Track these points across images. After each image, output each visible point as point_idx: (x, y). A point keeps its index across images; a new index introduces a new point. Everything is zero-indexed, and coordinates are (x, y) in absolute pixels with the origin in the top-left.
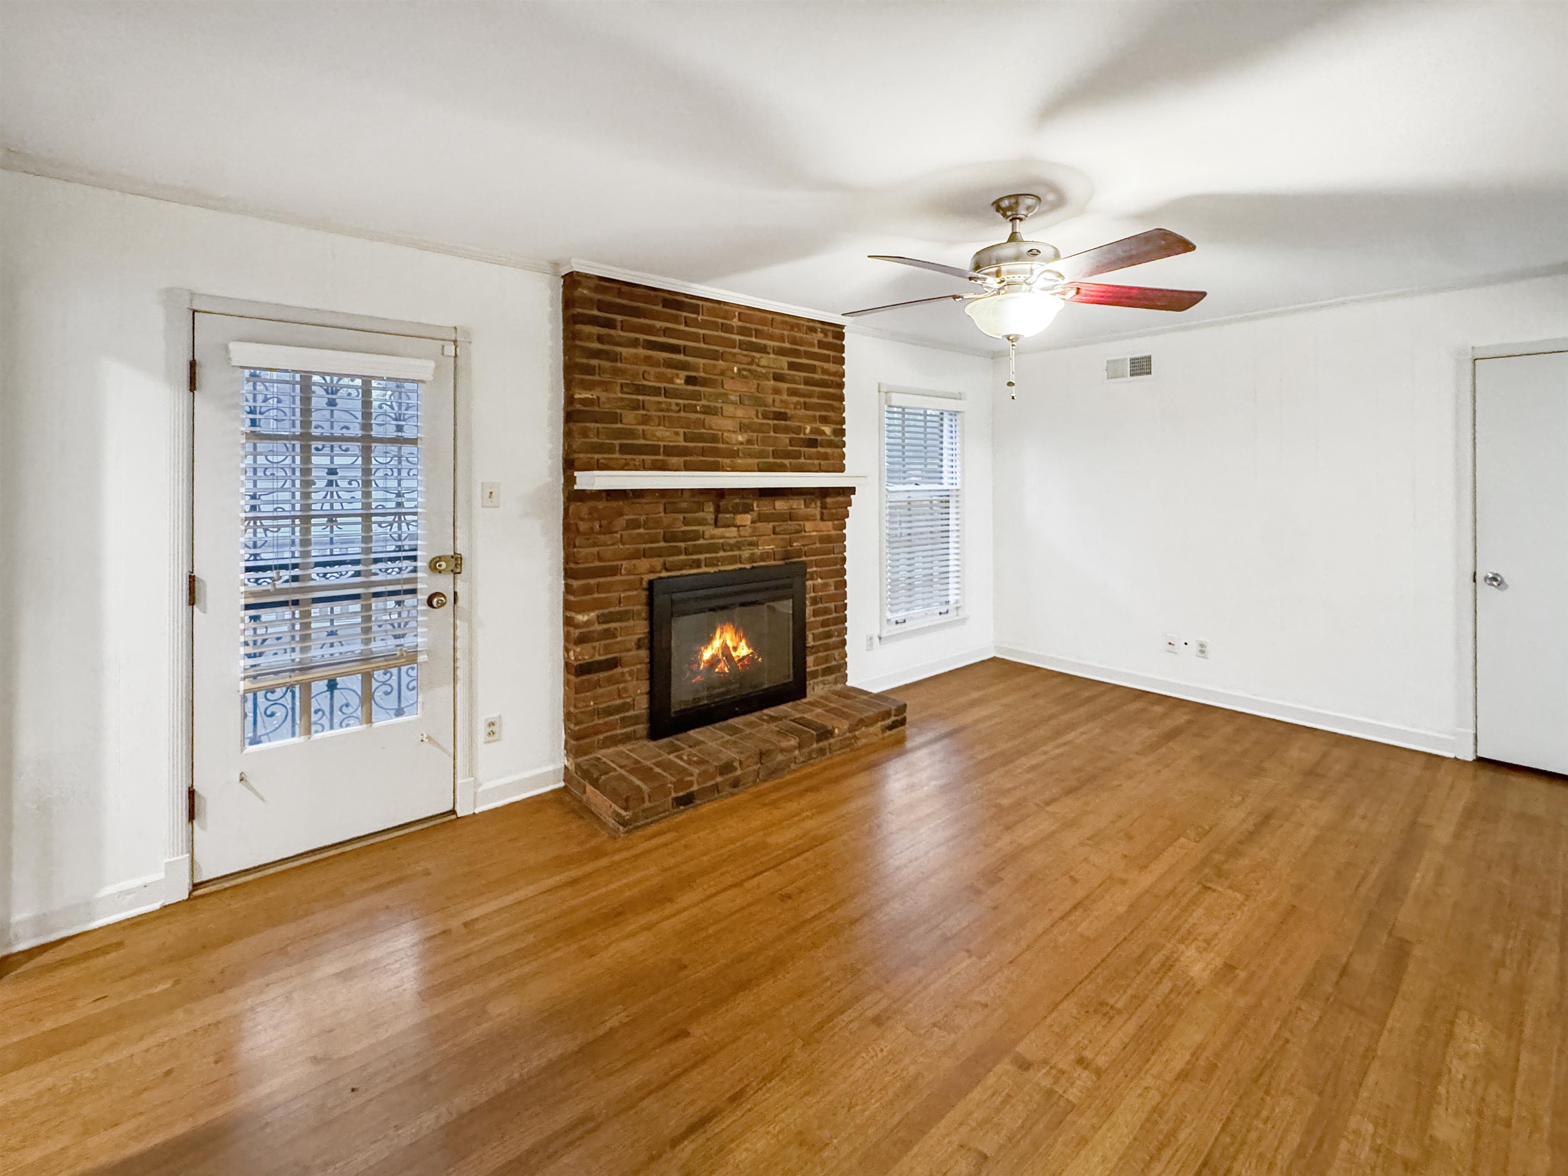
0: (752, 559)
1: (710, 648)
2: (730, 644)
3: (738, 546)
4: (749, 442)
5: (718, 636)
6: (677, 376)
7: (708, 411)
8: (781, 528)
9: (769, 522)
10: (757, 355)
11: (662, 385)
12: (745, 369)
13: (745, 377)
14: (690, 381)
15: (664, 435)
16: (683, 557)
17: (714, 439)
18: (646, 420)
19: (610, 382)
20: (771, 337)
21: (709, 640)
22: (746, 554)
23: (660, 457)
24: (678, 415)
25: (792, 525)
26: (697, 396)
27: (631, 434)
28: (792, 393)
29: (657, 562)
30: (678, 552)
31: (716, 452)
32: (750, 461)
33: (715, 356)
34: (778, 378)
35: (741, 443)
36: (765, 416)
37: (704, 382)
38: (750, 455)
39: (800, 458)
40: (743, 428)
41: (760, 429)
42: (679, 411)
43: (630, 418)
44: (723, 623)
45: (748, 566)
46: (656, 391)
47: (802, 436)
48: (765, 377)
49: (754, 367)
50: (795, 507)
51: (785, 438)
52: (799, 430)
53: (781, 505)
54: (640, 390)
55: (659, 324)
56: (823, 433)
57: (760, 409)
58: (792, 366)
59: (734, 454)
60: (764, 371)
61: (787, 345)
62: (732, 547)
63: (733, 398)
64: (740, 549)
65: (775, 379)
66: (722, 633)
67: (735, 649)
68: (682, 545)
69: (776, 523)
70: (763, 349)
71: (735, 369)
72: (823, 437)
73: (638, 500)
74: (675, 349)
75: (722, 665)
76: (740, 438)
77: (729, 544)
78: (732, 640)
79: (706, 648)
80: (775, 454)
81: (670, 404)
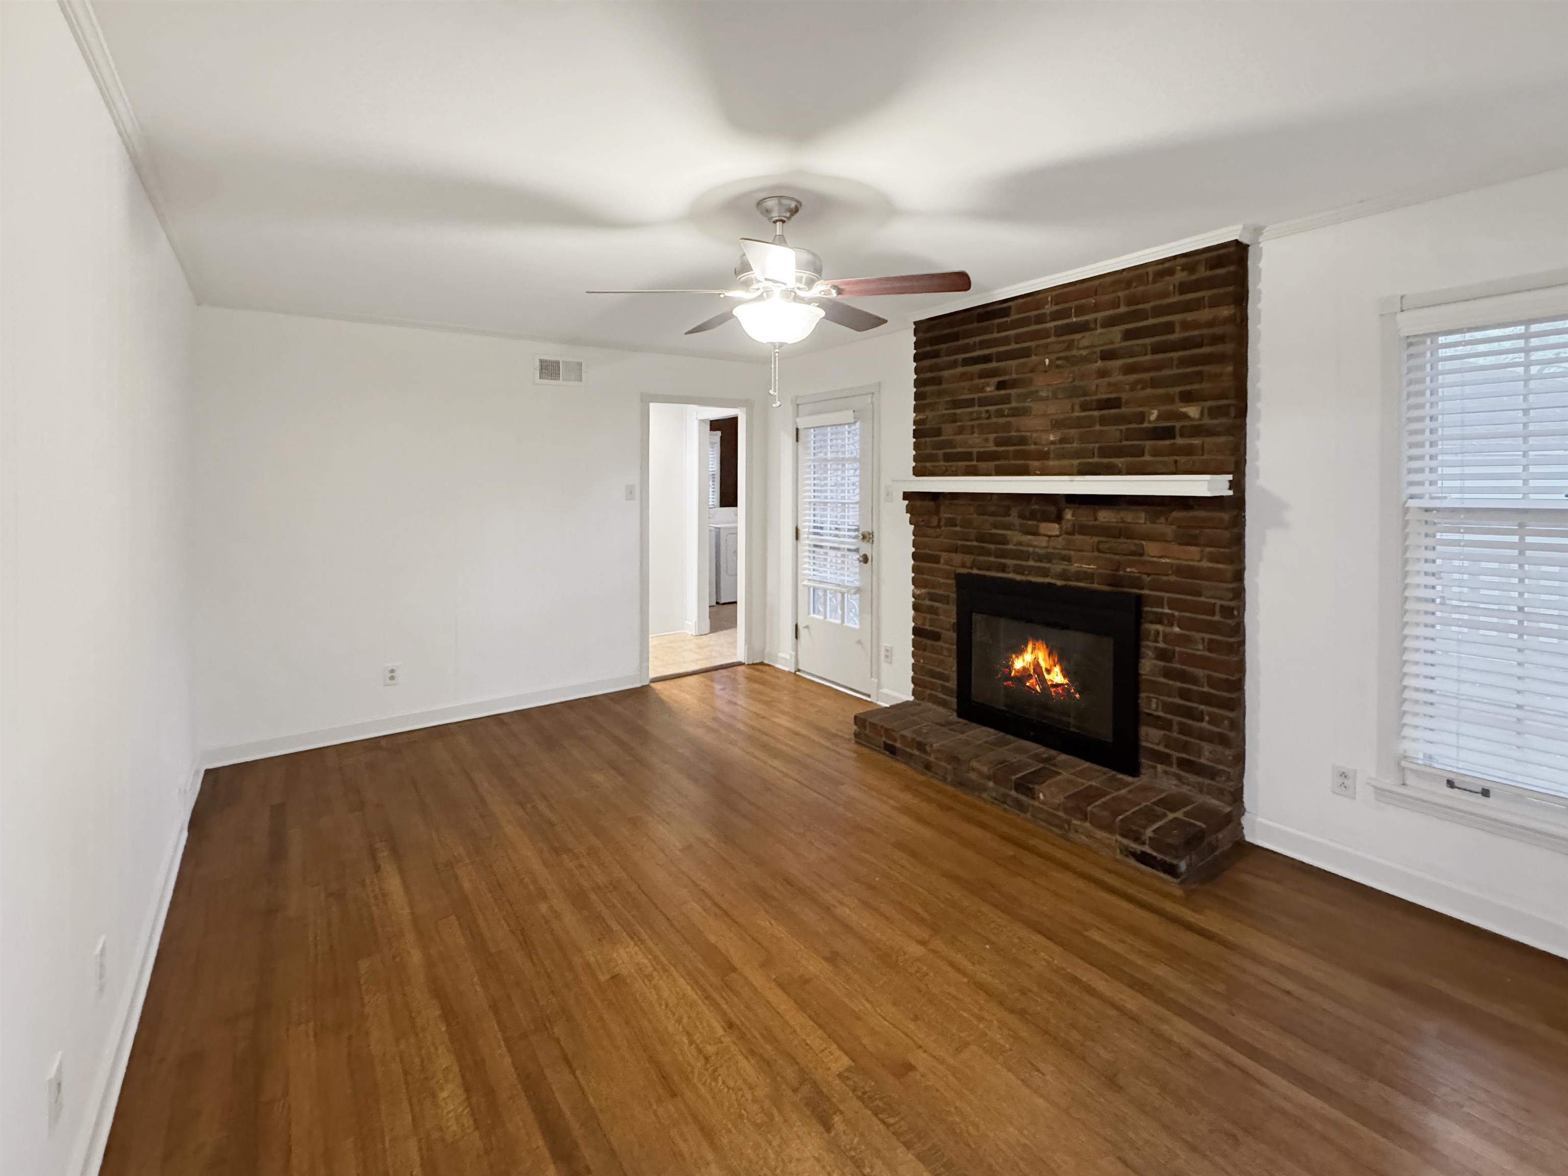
0: (1063, 575)
1: (1021, 659)
2: (1043, 665)
3: (1048, 558)
4: (1062, 441)
5: (1029, 649)
6: (988, 385)
7: (1016, 413)
8: (1107, 546)
9: (1092, 535)
10: (1077, 336)
11: (975, 396)
12: (1059, 359)
13: (1058, 367)
14: (1001, 386)
15: (976, 442)
16: (992, 559)
17: (1023, 441)
18: (961, 431)
19: (935, 403)
20: (1096, 308)
21: (1020, 651)
22: (1058, 567)
23: (975, 463)
24: (989, 421)
25: (1128, 544)
26: (1006, 400)
27: (950, 444)
28: (1130, 370)
29: (969, 559)
30: (988, 553)
31: (1026, 455)
32: (1065, 462)
33: (1026, 353)
34: (1107, 355)
35: (1053, 443)
36: (1084, 407)
37: (1013, 384)
38: (1062, 456)
39: (1143, 455)
40: (1057, 425)
41: (1078, 423)
42: (989, 418)
43: (948, 430)
44: (1036, 638)
45: (1059, 583)
46: (970, 403)
47: (1146, 425)
48: (1086, 360)
49: (1074, 352)
50: (1129, 520)
51: (1114, 431)
52: (1142, 417)
53: (1105, 516)
54: (956, 404)
55: (971, 341)
56: (1185, 416)
57: (1077, 401)
58: (1129, 335)
59: (1043, 456)
60: (1084, 353)
61: (1123, 309)
62: (1040, 558)
63: (1044, 394)
64: (1050, 561)
65: (1103, 358)
66: (1034, 649)
67: (1049, 671)
68: (992, 547)
69: (1103, 539)
70: (1084, 327)
71: (1047, 361)
72: (1187, 423)
73: (955, 502)
74: (987, 359)
75: (1033, 681)
76: (1052, 438)
77: (1038, 554)
78: (1044, 660)
79: (1017, 657)
80: (1103, 453)
81: (981, 412)
